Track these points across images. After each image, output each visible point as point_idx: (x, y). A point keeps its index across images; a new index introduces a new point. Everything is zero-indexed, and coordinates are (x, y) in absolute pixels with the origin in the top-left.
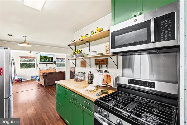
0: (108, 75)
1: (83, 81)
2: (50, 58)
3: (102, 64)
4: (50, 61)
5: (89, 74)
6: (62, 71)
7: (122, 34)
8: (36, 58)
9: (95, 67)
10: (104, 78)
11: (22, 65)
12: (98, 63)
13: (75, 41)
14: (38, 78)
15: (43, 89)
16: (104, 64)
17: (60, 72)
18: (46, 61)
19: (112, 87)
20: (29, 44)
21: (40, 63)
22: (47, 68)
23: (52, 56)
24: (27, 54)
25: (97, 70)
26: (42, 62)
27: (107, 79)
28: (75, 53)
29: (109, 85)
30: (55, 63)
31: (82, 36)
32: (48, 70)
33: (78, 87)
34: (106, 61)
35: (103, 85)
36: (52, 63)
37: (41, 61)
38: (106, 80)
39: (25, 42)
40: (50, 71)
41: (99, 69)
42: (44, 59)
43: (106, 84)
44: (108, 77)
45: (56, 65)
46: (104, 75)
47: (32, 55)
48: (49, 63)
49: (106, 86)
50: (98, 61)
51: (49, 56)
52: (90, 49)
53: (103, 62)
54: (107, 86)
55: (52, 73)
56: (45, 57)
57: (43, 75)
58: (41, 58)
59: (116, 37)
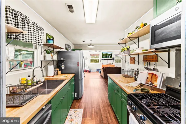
0: (154, 74)
1: (131, 77)
2: (109, 54)
3: (150, 61)
4: (109, 57)
5: (136, 71)
6: (118, 67)
7: (162, 27)
8: (100, 55)
9: (143, 64)
10: (148, 77)
11: (92, 61)
12: (146, 59)
13: (123, 39)
14: (100, 71)
15: (102, 79)
16: (153, 61)
17: (117, 68)
18: (107, 58)
19: (158, 87)
20: (93, 46)
21: (102, 59)
22: (107, 63)
23: (111, 53)
24: (94, 52)
25: (145, 68)
26: (104, 59)
27: (152, 78)
28: (122, 50)
29: (153, 84)
30: (113, 59)
31: (128, 34)
32: (108, 65)
33: (122, 81)
34: (155, 58)
35: (146, 83)
36: (111, 59)
37: (103, 57)
38: (150, 79)
39: (91, 45)
40: (109, 66)
41: (147, 66)
42: (105, 56)
43: (149, 83)
44: (154, 76)
45: (114, 61)
46: (149, 73)
47: (97, 53)
48: (109, 59)
49: (149, 85)
50: (146, 58)
51: (109, 53)
52: (138, 45)
53: (152, 59)
54: (151, 86)
55: (110, 68)
56: (106, 54)
57: (103, 69)
58: (103, 55)
59: (156, 32)
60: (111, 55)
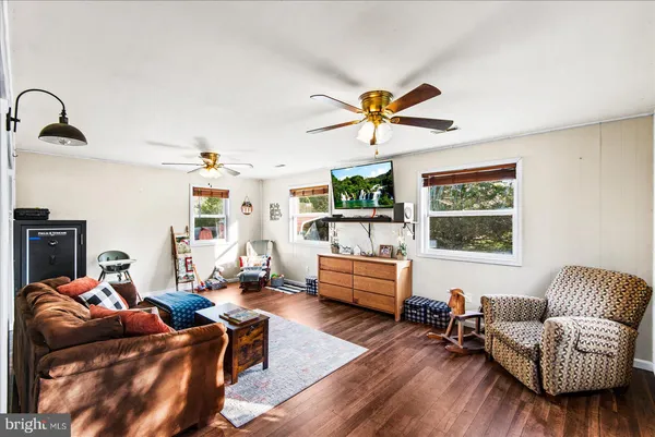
2: (373, 181)
26: (346, 213)
37: (338, 203)
42: (350, 192)
58: (335, 190)
60: (387, 181)
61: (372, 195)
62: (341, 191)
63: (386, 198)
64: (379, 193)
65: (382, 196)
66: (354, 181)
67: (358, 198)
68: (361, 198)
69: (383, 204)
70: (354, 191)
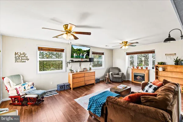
2: (84, 51)
8: (65, 51)
42: (77, 54)
48: (83, 60)
60: (88, 52)
61: (84, 55)
62: (74, 52)
63: (87, 56)
64: (86, 55)
65: (86, 56)
66: (79, 50)
67: (79, 55)
68: (80, 55)
69: (86, 58)
70: (79, 53)
